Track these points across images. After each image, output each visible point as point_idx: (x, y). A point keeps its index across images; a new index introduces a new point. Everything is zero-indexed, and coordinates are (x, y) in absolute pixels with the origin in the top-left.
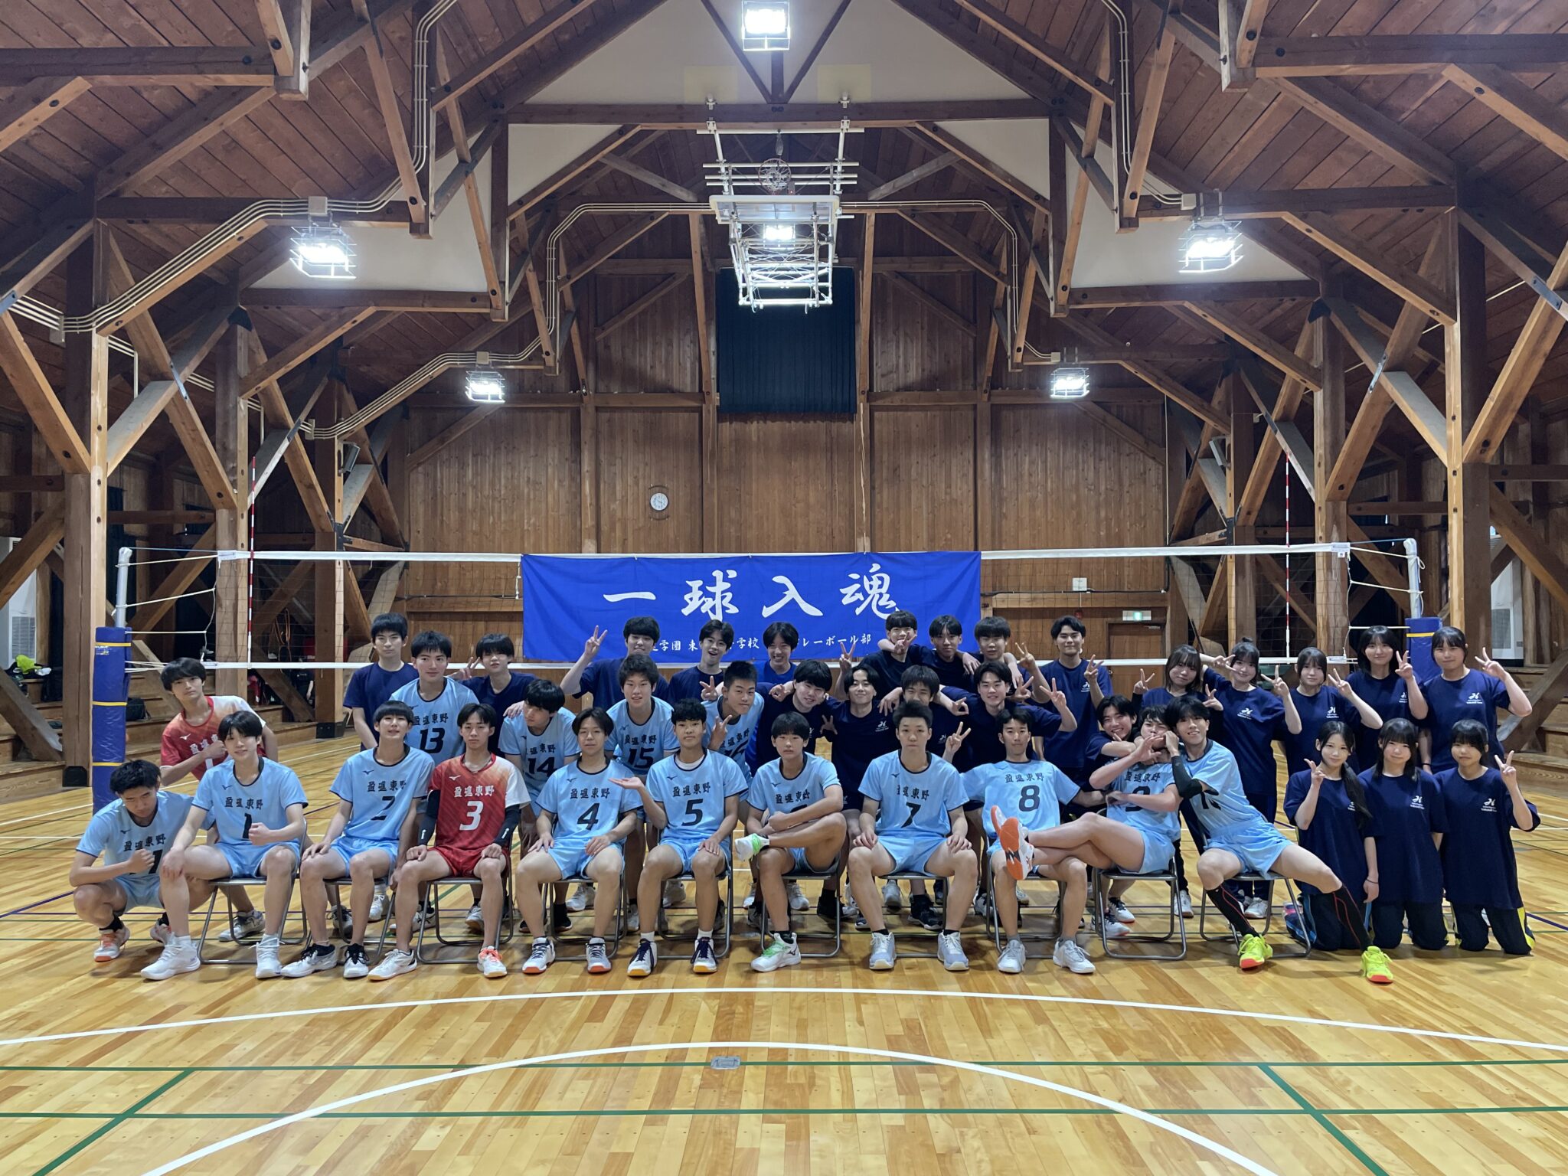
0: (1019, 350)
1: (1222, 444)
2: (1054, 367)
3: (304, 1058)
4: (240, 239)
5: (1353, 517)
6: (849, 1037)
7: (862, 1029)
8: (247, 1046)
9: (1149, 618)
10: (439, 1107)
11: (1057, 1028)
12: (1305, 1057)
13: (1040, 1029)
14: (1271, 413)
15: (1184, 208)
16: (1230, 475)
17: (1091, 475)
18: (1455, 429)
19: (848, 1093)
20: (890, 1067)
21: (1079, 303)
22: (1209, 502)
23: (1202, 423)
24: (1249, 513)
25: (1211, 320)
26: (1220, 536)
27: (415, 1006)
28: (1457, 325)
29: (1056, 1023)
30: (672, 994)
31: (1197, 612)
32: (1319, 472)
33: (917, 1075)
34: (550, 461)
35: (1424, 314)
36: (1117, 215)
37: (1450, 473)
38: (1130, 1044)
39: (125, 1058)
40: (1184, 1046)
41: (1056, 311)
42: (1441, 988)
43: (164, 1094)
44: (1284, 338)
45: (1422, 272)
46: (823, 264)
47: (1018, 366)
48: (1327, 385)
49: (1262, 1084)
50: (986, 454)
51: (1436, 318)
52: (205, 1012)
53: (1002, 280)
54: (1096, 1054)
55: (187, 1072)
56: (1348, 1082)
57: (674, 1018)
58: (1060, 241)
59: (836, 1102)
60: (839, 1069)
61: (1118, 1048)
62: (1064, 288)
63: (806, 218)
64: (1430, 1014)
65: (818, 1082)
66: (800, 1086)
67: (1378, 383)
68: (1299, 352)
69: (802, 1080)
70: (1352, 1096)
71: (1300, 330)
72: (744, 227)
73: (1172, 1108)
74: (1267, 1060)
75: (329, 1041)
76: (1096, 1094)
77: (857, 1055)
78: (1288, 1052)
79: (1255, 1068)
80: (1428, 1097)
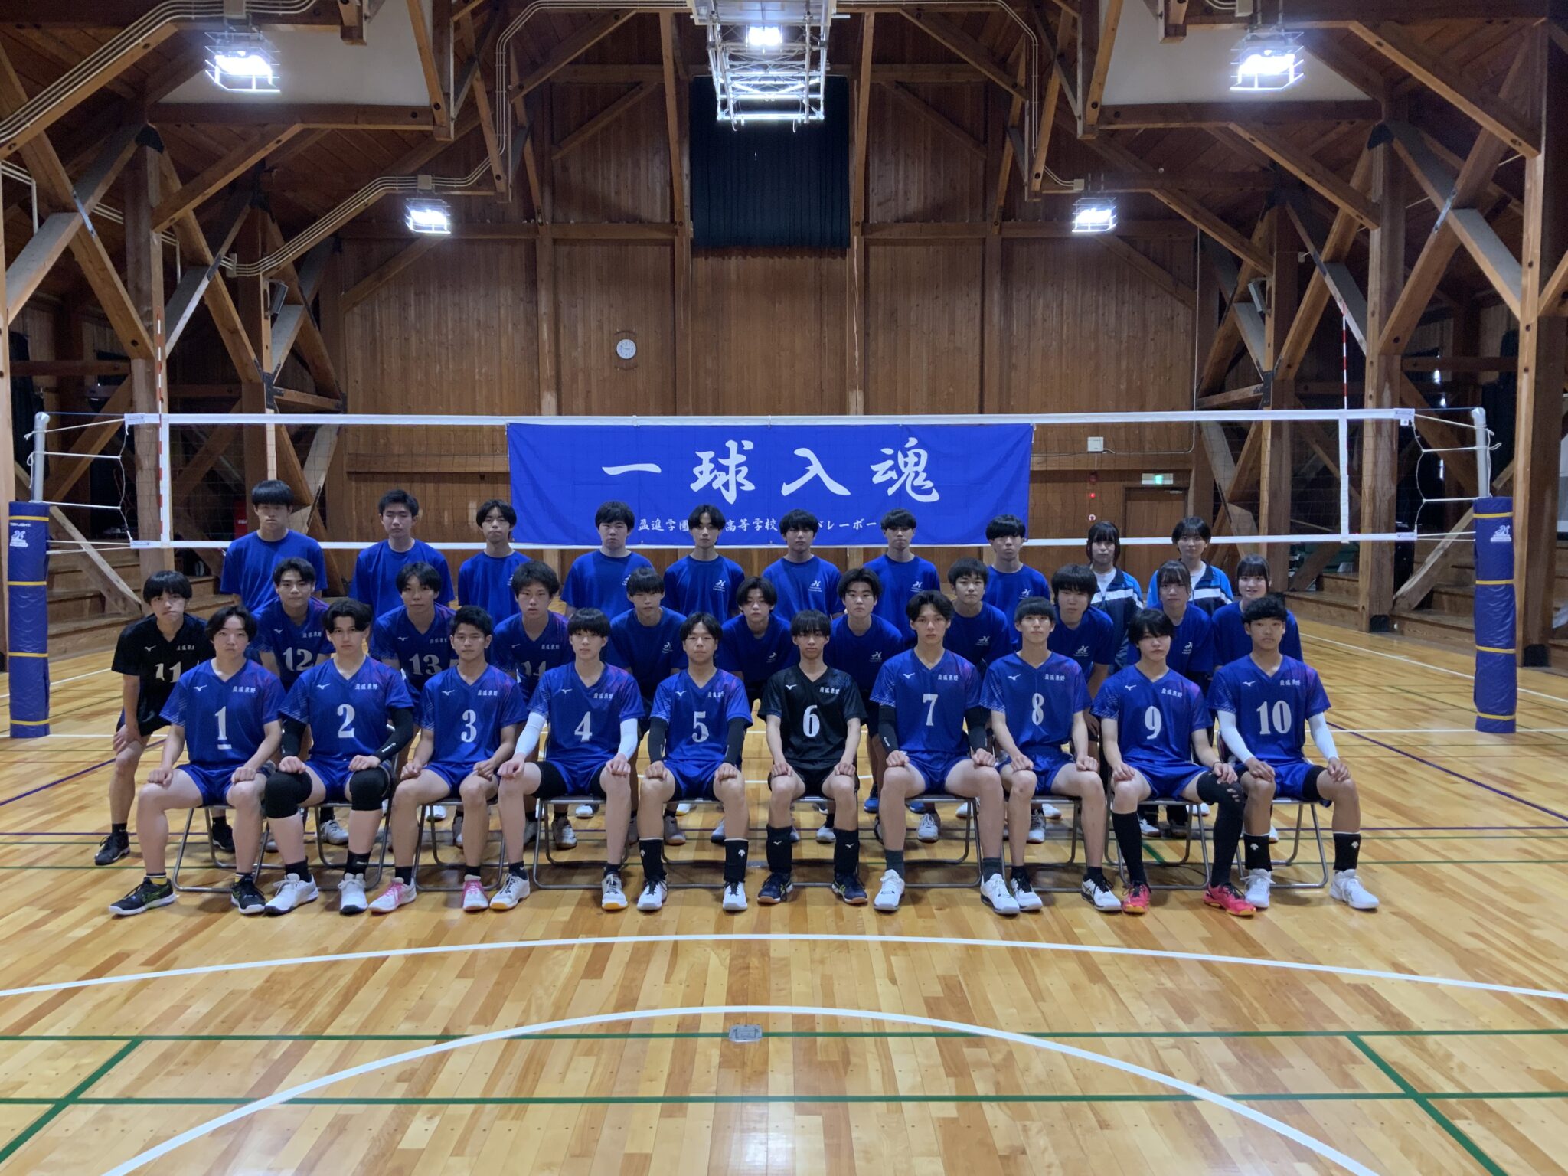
0: (1038, 176)
1: (1262, 286)
2: (1078, 196)
3: (268, 1022)
4: (146, 46)
5: (1407, 374)
6: (881, 999)
7: (895, 988)
8: (199, 1009)
9: (1170, 482)
10: (424, 1091)
11: (1116, 987)
12: (1398, 1024)
13: (1097, 989)
14: (1320, 253)
15: (1238, 15)
16: (1270, 322)
17: (1113, 320)
18: (1532, 277)
19: (889, 1075)
20: (933, 1039)
21: (1110, 123)
22: (1242, 351)
23: (1239, 262)
24: (1289, 366)
25: (1258, 145)
26: (1256, 391)
27: (387, 958)
28: (1541, 158)
29: (1112, 982)
30: (676, 943)
31: (1225, 475)
32: (1372, 322)
33: (965, 1050)
34: (502, 300)
35: (1502, 143)
36: (1162, 22)
37: (1522, 328)
38: (1200, 1009)
39: (64, 1022)
40: (1261, 1010)
41: (1084, 132)
42: (1535, 933)
43: (111, 1072)
44: (1338, 167)
45: (1503, 94)
46: (814, 73)
47: (1035, 194)
48: (1387, 225)
49: (1354, 1060)
50: (995, 295)
51: (1516, 148)
52: (151, 963)
53: (1020, 94)
54: (1164, 1023)
55: (135, 1042)
56: (1449, 1056)
57: (681, 973)
58: (1091, 49)
59: (877, 1088)
60: (876, 1042)
61: (1187, 1014)
62: (1095, 105)
63: (798, 19)
64: (1527, 966)
65: (854, 1059)
66: (834, 1064)
67: (1445, 224)
68: (1355, 183)
69: (835, 1057)
70: (1456, 1074)
71: (1358, 156)
72: (724, 28)
73: (1257, 1092)
74: (1356, 1028)
75: (293, 1003)
76: (1171, 1075)
77: (894, 1023)
78: (1376, 1017)
79: (1344, 1039)
80: (1542, 1076)
